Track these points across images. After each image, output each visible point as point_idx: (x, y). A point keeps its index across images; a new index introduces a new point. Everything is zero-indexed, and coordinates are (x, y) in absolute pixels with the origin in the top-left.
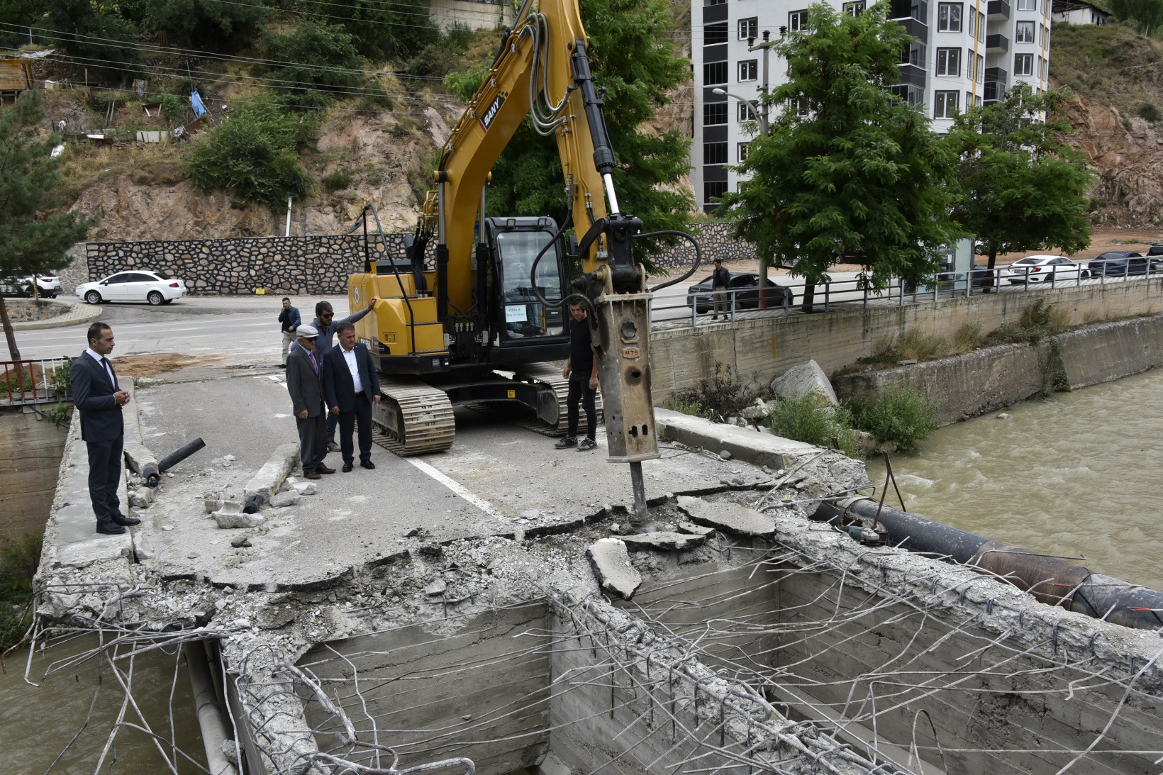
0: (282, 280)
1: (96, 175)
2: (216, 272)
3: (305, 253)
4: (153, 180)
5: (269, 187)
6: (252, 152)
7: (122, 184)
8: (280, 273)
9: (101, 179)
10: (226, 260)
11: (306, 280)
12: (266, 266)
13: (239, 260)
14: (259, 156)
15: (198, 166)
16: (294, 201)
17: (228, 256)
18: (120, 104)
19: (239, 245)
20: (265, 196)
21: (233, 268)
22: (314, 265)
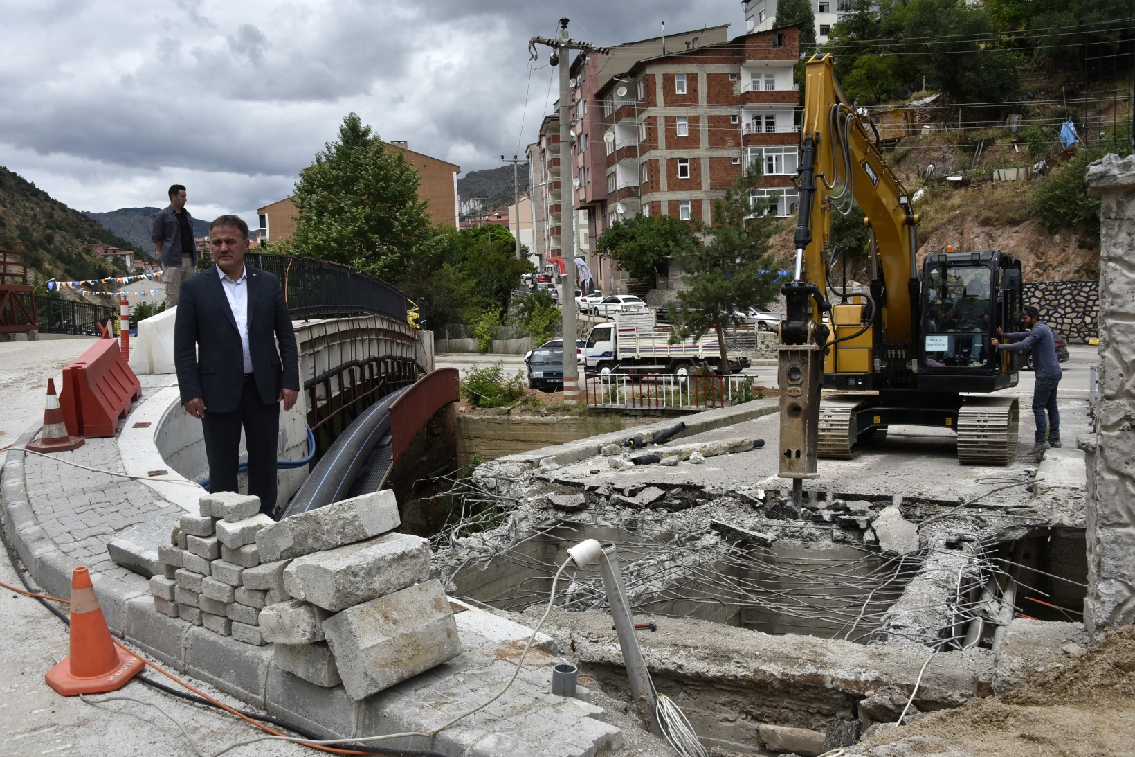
1: (947, 217)
4: (997, 220)
7: (968, 225)
9: (950, 222)
10: (1059, 305)
13: (1074, 305)
15: (1044, 202)
17: (1063, 301)
18: (990, 141)
19: (1076, 289)
21: (1066, 314)
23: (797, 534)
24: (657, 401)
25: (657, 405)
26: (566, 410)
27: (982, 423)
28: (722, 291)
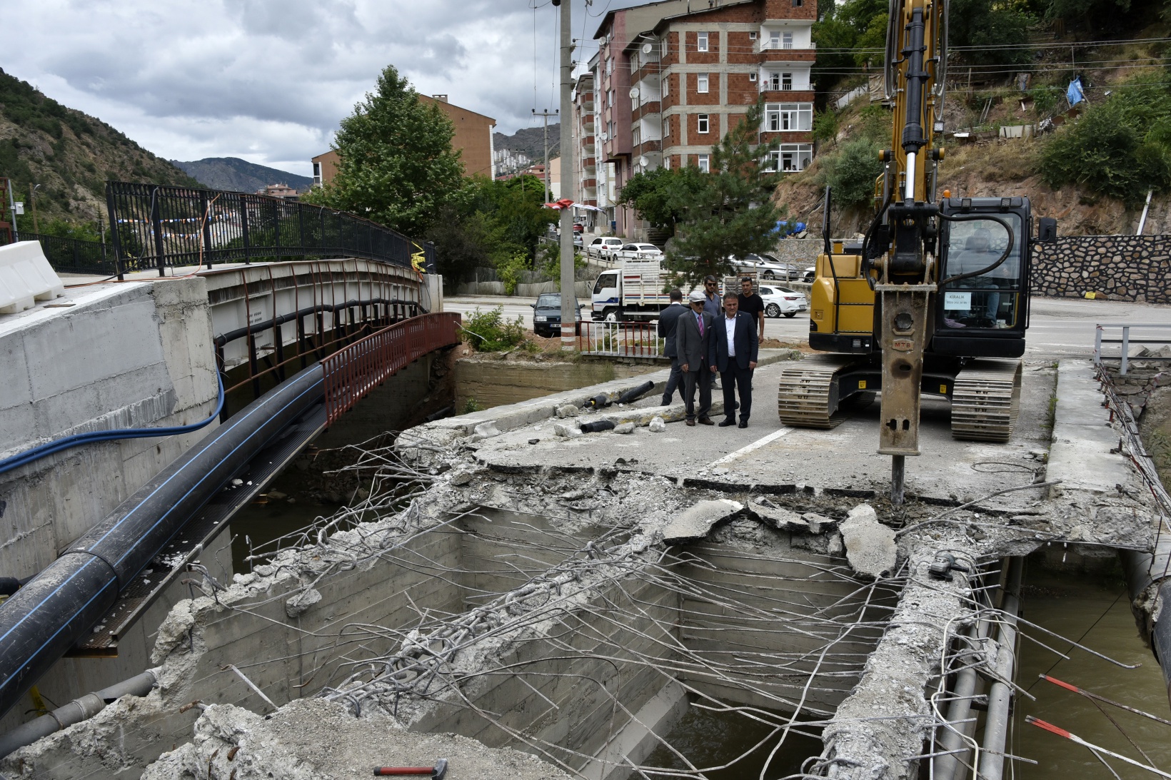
0: (1118, 284)
1: (951, 172)
2: (1045, 272)
3: (1151, 254)
4: (1001, 176)
5: (1126, 179)
6: (1111, 141)
7: (972, 180)
8: (1117, 276)
9: (955, 177)
10: (1058, 259)
11: (1147, 286)
12: (1102, 267)
13: (1072, 260)
14: (1119, 145)
15: (1049, 159)
16: (1155, 195)
17: (1061, 256)
18: (998, 100)
19: (1075, 244)
20: (1119, 189)
21: (1064, 268)
22: (1160, 269)
23: (748, 536)
24: (649, 349)
25: (649, 353)
26: (561, 356)
27: (982, 395)
28: (718, 239)
